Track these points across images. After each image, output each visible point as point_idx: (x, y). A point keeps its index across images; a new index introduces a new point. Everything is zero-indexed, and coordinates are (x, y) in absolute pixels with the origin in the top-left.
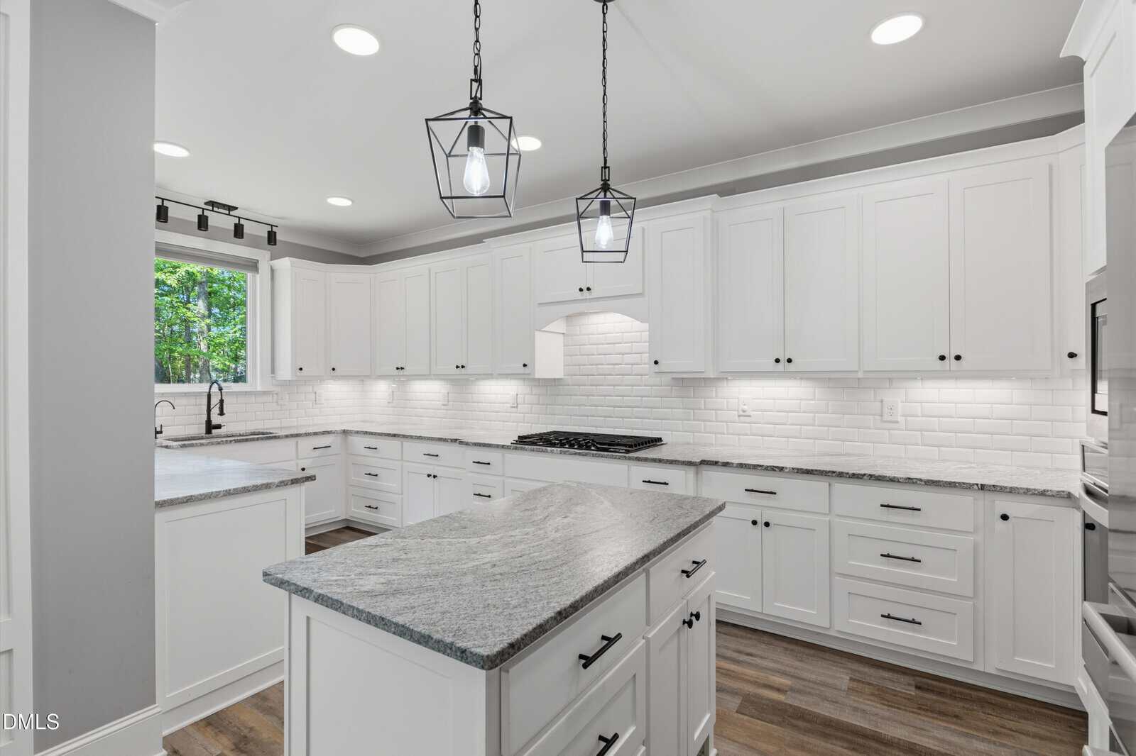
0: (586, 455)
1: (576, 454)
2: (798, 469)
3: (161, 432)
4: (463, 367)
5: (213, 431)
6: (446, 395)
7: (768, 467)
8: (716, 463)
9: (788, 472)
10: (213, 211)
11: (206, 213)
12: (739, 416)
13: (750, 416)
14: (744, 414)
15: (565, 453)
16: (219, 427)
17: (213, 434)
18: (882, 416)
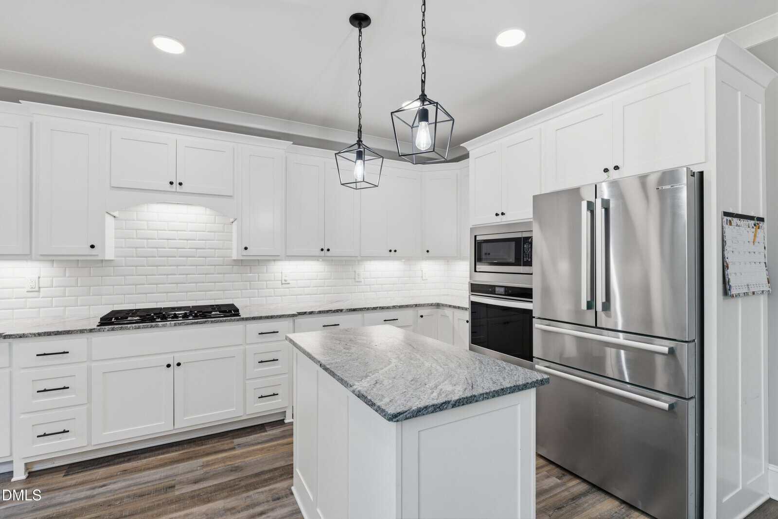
0: (205, 322)
1: (192, 323)
2: (349, 309)
7: (335, 310)
8: (305, 313)
9: (345, 312)
12: (282, 284)
13: (289, 284)
14: (285, 283)
15: (180, 324)
18: (355, 279)
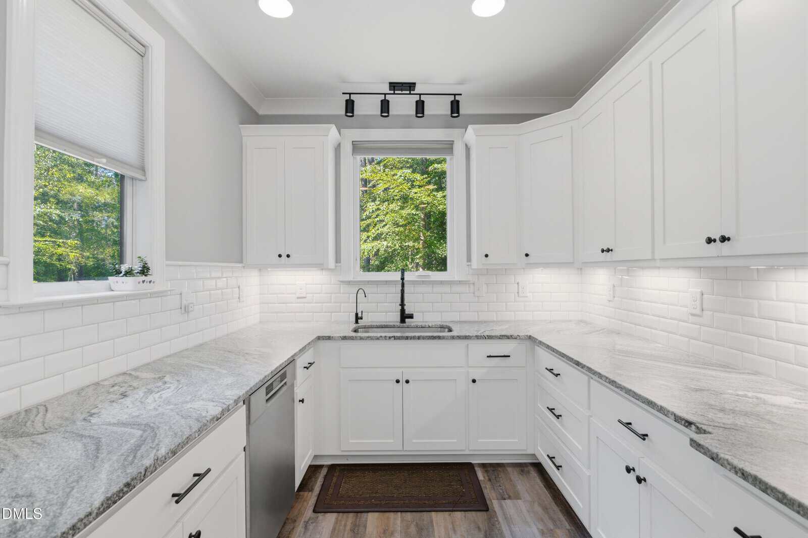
3: (361, 318)
4: (724, 239)
5: (407, 320)
6: (699, 296)
10: (394, 94)
11: (388, 97)
16: (411, 316)
17: (407, 324)
